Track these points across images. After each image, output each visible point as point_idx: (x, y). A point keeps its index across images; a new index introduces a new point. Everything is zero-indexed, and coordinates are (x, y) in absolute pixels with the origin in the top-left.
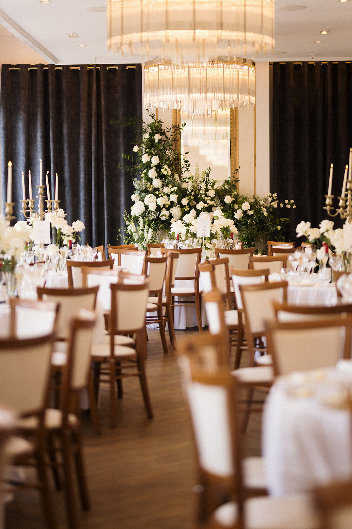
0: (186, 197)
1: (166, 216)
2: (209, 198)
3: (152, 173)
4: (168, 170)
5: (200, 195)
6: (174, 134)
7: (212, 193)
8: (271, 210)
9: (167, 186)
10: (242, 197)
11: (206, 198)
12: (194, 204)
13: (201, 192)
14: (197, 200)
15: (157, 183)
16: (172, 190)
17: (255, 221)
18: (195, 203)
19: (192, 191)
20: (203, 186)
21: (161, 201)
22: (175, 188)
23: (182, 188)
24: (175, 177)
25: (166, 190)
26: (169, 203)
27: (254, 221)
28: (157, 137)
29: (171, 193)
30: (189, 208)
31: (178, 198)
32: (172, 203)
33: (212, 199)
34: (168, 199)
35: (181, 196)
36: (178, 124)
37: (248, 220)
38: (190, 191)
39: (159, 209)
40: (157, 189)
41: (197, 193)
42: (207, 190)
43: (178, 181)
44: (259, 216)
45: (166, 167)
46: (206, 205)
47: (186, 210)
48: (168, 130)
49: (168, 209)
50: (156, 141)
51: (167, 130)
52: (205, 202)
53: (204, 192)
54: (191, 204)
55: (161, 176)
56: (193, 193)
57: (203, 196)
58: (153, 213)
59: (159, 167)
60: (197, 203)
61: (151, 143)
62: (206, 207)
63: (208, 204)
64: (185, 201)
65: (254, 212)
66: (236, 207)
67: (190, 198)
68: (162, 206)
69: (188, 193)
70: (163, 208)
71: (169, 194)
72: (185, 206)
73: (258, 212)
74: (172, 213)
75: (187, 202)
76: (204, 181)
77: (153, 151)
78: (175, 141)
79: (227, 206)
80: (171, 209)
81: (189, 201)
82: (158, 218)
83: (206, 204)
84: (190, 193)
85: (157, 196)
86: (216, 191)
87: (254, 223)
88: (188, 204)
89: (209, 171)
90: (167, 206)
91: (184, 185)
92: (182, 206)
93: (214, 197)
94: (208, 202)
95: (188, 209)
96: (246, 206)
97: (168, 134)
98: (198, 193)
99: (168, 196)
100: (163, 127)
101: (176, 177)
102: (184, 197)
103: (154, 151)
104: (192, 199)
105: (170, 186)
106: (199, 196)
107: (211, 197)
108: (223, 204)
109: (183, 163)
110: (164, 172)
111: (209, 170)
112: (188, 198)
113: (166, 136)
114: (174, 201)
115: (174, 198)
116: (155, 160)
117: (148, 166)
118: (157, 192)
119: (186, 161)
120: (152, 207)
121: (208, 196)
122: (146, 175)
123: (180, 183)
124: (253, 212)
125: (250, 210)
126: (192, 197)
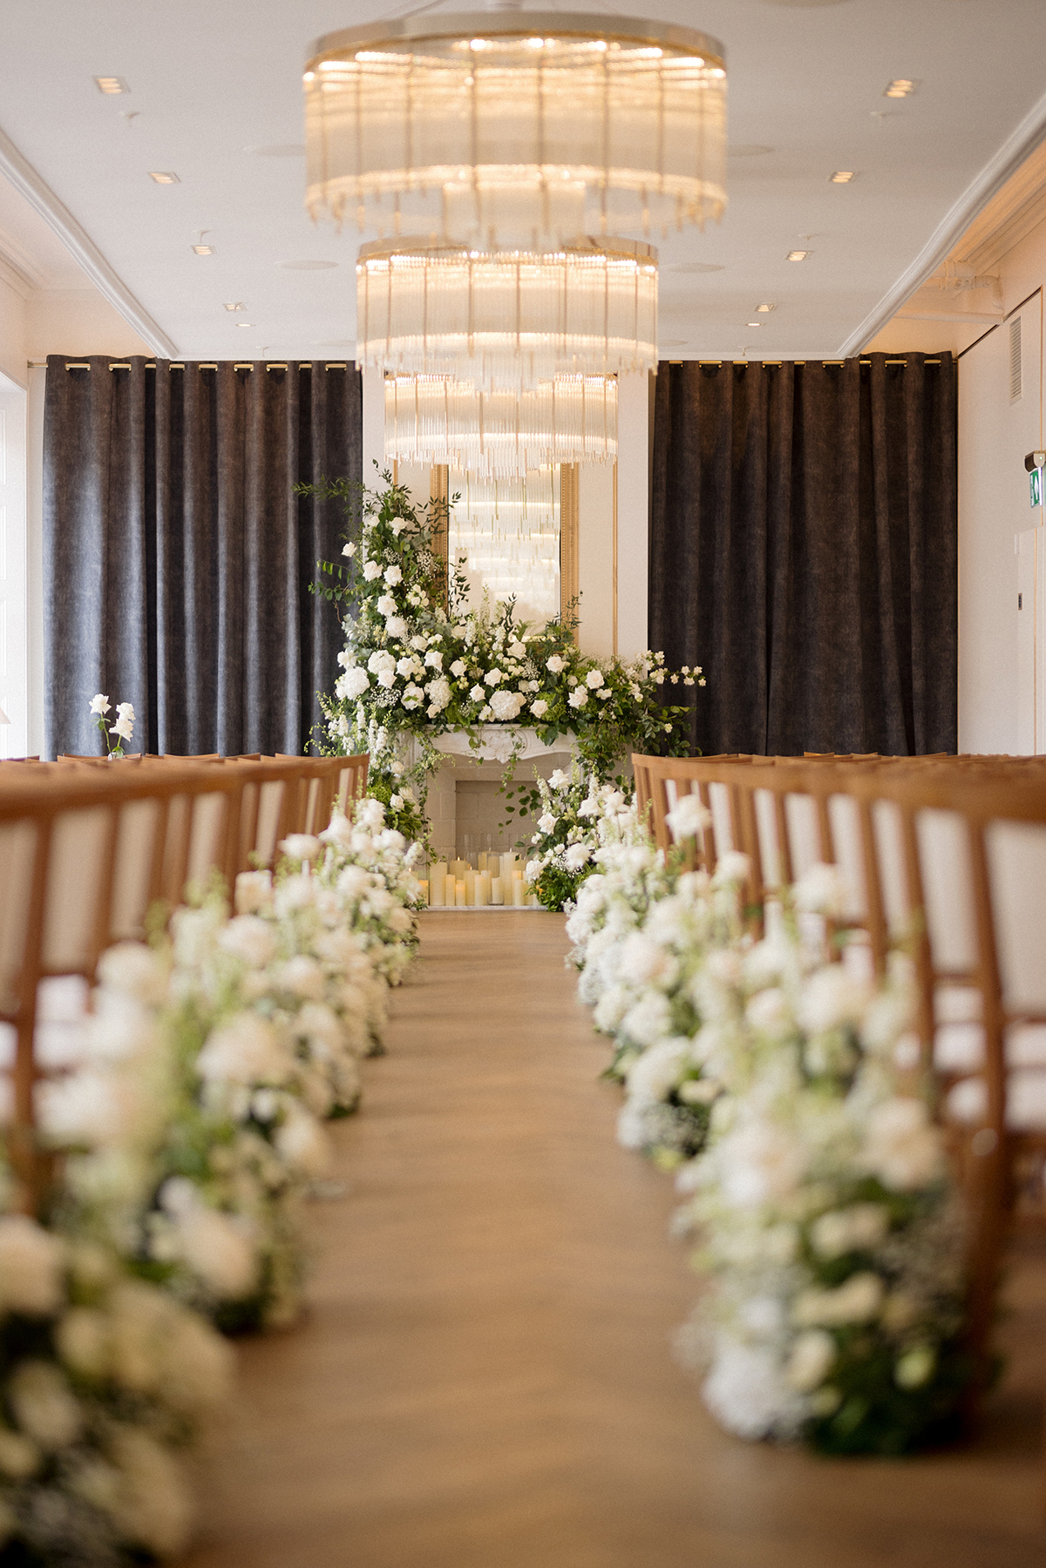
0: (461, 658)
1: (416, 699)
2: (513, 661)
3: (386, 604)
4: (423, 594)
5: (491, 655)
6: (434, 517)
7: (518, 650)
8: (651, 689)
9: (419, 632)
10: (586, 660)
11: (506, 661)
12: (479, 675)
13: (495, 647)
14: (486, 665)
15: (395, 626)
16: (431, 641)
17: (615, 714)
18: (480, 671)
19: (474, 645)
20: (499, 633)
21: (405, 667)
22: (439, 638)
23: (452, 638)
24: (436, 613)
25: (417, 642)
26: (423, 671)
27: (612, 713)
28: (397, 525)
29: (427, 650)
30: (468, 681)
31: (443, 661)
32: (430, 670)
33: (520, 663)
34: (421, 663)
35: (450, 655)
36: (443, 494)
37: (600, 710)
38: (470, 644)
39: (400, 683)
40: (397, 641)
41: (486, 650)
42: (507, 644)
43: (443, 621)
44: (624, 700)
45: (416, 588)
46: (506, 677)
47: (461, 687)
48: (422, 509)
49: (421, 685)
50: (396, 533)
51: (418, 508)
52: (504, 670)
53: (501, 648)
54: (471, 674)
55: (406, 611)
56: (476, 650)
57: (500, 657)
58: (387, 692)
59: (400, 591)
60: (486, 672)
61: (383, 538)
62: (506, 681)
63: (510, 674)
64: (458, 668)
65: (613, 692)
66: (573, 680)
67: (470, 660)
68: (408, 678)
69: (466, 649)
70: (409, 682)
71: (424, 651)
72: (459, 677)
73: (622, 692)
74: (429, 694)
75: (464, 668)
76: (500, 624)
77: (387, 555)
78: (435, 532)
79: (553, 680)
80: (427, 685)
81: (468, 667)
82: (399, 704)
83: (506, 674)
84: (470, 650)
85: (397, 657)
86: (527, 644)
87: (614, 717)
88: (466, 674)
89: (513, 601)
90: (418, 679)
91: (457, 633)
92: (453, 679)
93: (525, 660)
94: (510, 669)
95: (467, 684)
96: (594, 679)
97: (422, 519)
98: (489, 650)
99: (422, 655)
100: (410, 503)
101: (439, 612)
102: (455, 657)
103: (389, 554)
104: (474, 663)
105: (426, 634)
106: (490, 657)
107: (517, 659)
108: (544, 673)
109: (454, 582)
110: (412, 599)
111: (512, 599)
112: (466, 661)
113: (415, 521)
114: (436, 667)
115: (434, 659)
116: (393, 576)
117: (377, 589)
118: (396, 647)
119: (460, 580)
120: (386, 680)
121: (510, 657)
122: (371, 608)
123: (448, 628)
124: (611, 693)
125: (604, 688)
126: (474, 659)
